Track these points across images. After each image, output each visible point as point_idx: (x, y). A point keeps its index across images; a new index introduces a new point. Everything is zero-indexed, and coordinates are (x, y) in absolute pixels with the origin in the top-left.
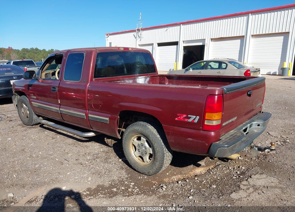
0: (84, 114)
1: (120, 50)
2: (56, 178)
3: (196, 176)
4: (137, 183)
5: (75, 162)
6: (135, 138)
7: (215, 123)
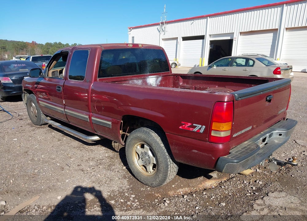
0: (87, 117)
1: (128, 47)
2: (54, 186)
3: (205, 189)
4: (139, 196)
5: (77, 168)
6: (139, 146)
7: (223, 134)
